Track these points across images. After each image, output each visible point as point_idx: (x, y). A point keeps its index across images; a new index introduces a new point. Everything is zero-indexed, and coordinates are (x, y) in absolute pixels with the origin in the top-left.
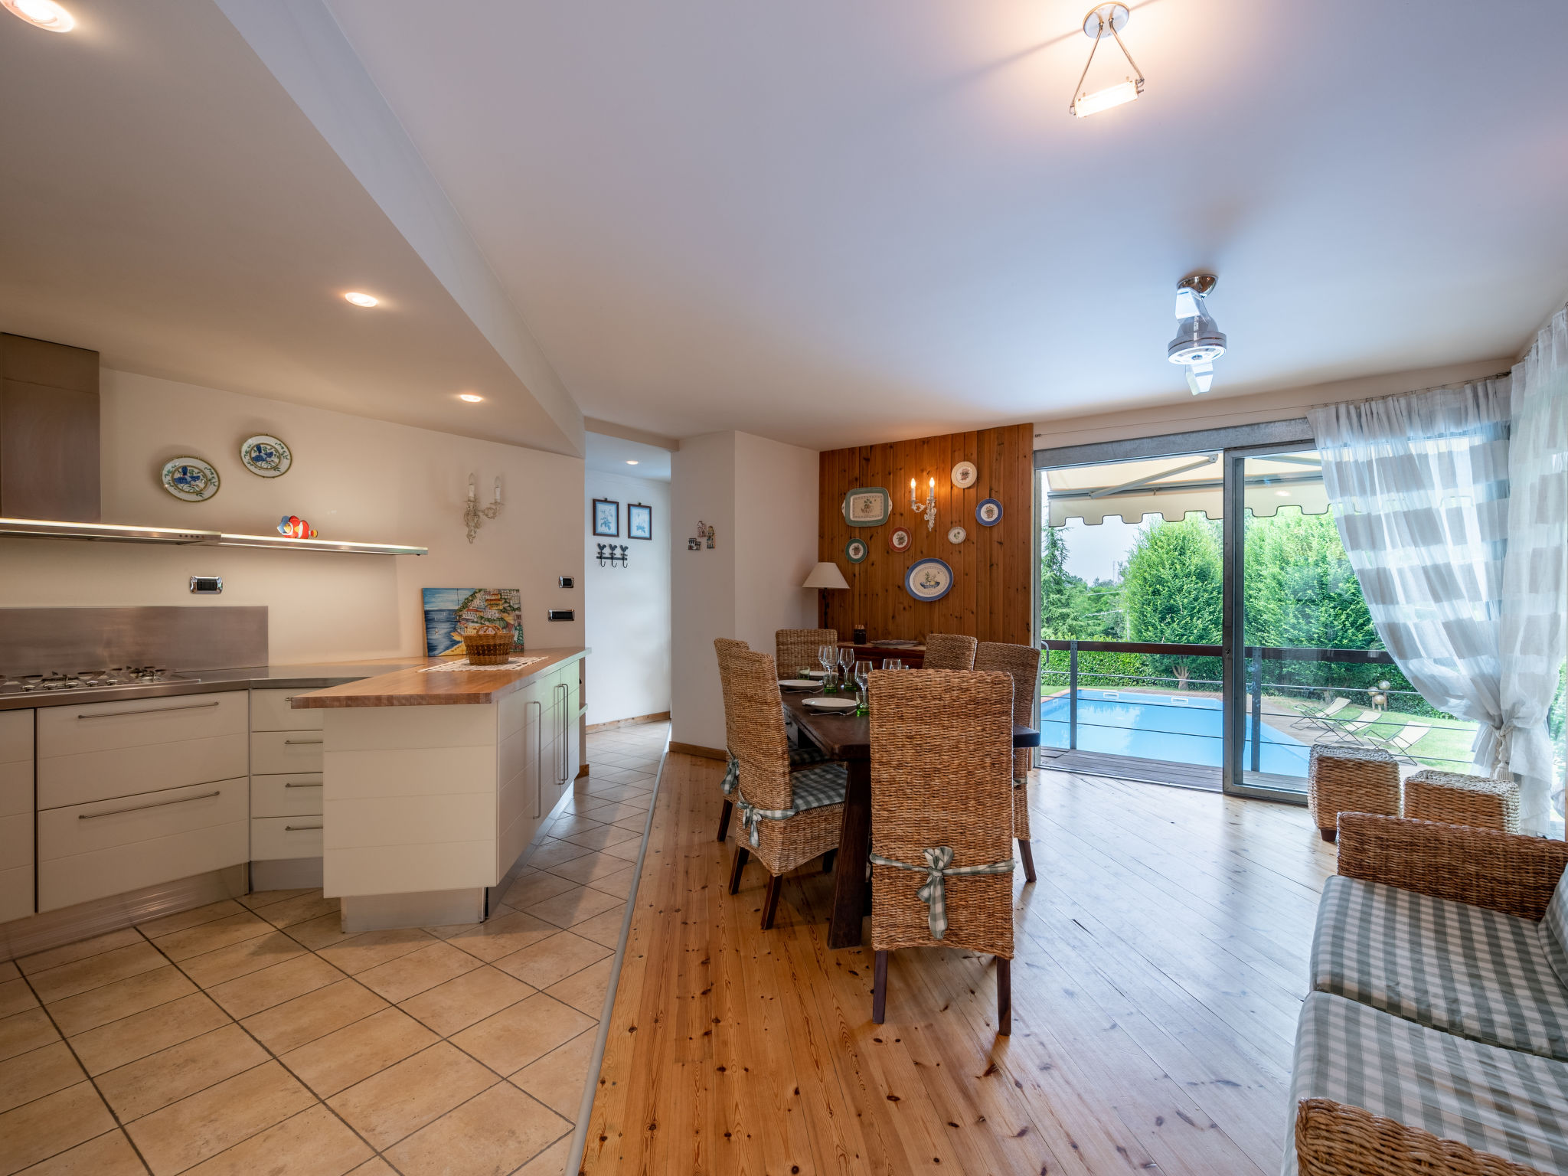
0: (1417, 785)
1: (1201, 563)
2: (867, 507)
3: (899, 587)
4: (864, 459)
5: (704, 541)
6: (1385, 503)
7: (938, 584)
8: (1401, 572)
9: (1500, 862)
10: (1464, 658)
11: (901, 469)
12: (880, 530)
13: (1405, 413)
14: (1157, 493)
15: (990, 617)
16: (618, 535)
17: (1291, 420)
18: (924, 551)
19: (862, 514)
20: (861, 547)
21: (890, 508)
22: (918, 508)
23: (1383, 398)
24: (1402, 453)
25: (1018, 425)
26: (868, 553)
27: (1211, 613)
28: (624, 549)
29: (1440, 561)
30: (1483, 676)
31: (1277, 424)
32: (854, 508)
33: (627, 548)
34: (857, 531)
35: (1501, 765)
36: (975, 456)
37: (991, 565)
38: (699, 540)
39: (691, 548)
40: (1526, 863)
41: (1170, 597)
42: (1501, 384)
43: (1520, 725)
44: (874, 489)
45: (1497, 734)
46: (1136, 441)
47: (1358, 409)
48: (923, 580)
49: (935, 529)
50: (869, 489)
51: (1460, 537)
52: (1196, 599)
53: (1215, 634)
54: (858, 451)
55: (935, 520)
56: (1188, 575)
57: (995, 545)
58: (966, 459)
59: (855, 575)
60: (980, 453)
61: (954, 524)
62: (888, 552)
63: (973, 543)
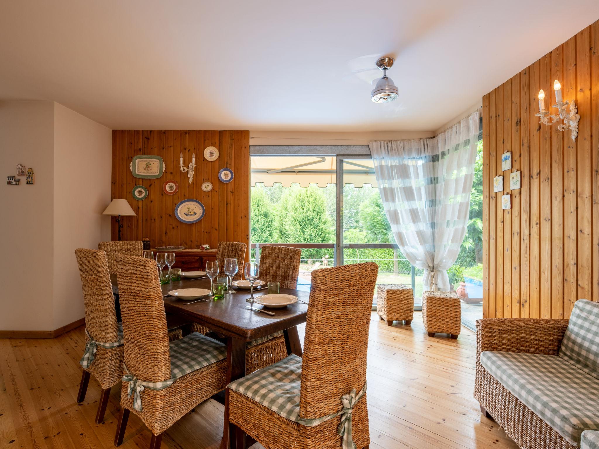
0: (431, 298)
2: (148, 167)
3: (170, 215)
4: (146, 138)
5: (23, 179)
6: (397, 183)
7: (195, 214)
8: (401, 211)
10: (423, 245)
11: (171, 147)
12: (156, 181)
13: (403, 148)
14: (298, 173)
15: (227, 232)
17: (362, 145)
18: (187, 195)
19: (144, 171)
20: (143, 190)
21: (164, 169)
22: (184, 170)
23: (395, 141)
24: (401, 164)
25: (242, 131)
26: (148, 194)
29: (414, 207)
30: (427, 251)
31: (357, 146)
32: (138, 167)
34: (141, 181)
35: (434, 285)
36: (217, 144)
37: (227, 204)
38: (18, 177)
39: (9, 183)
40: (550, 331)
42: (430, 142)
43: (440, 270)
44: (153, 156)
45: (432, 274)
46: (300, 147)
47: (387, 143)
48: (186, 212)
49: (193, 183)
50: (149, 156)
51: (420, 199)
54: (141, 133)
55: (193, 177)
56: (261, 215)
57: (229, 194)
58: (213, 145)
59: (139, 208)
60: (220, 143)
61: (205, 180)
62: (162, 195)
63: (216, 192)
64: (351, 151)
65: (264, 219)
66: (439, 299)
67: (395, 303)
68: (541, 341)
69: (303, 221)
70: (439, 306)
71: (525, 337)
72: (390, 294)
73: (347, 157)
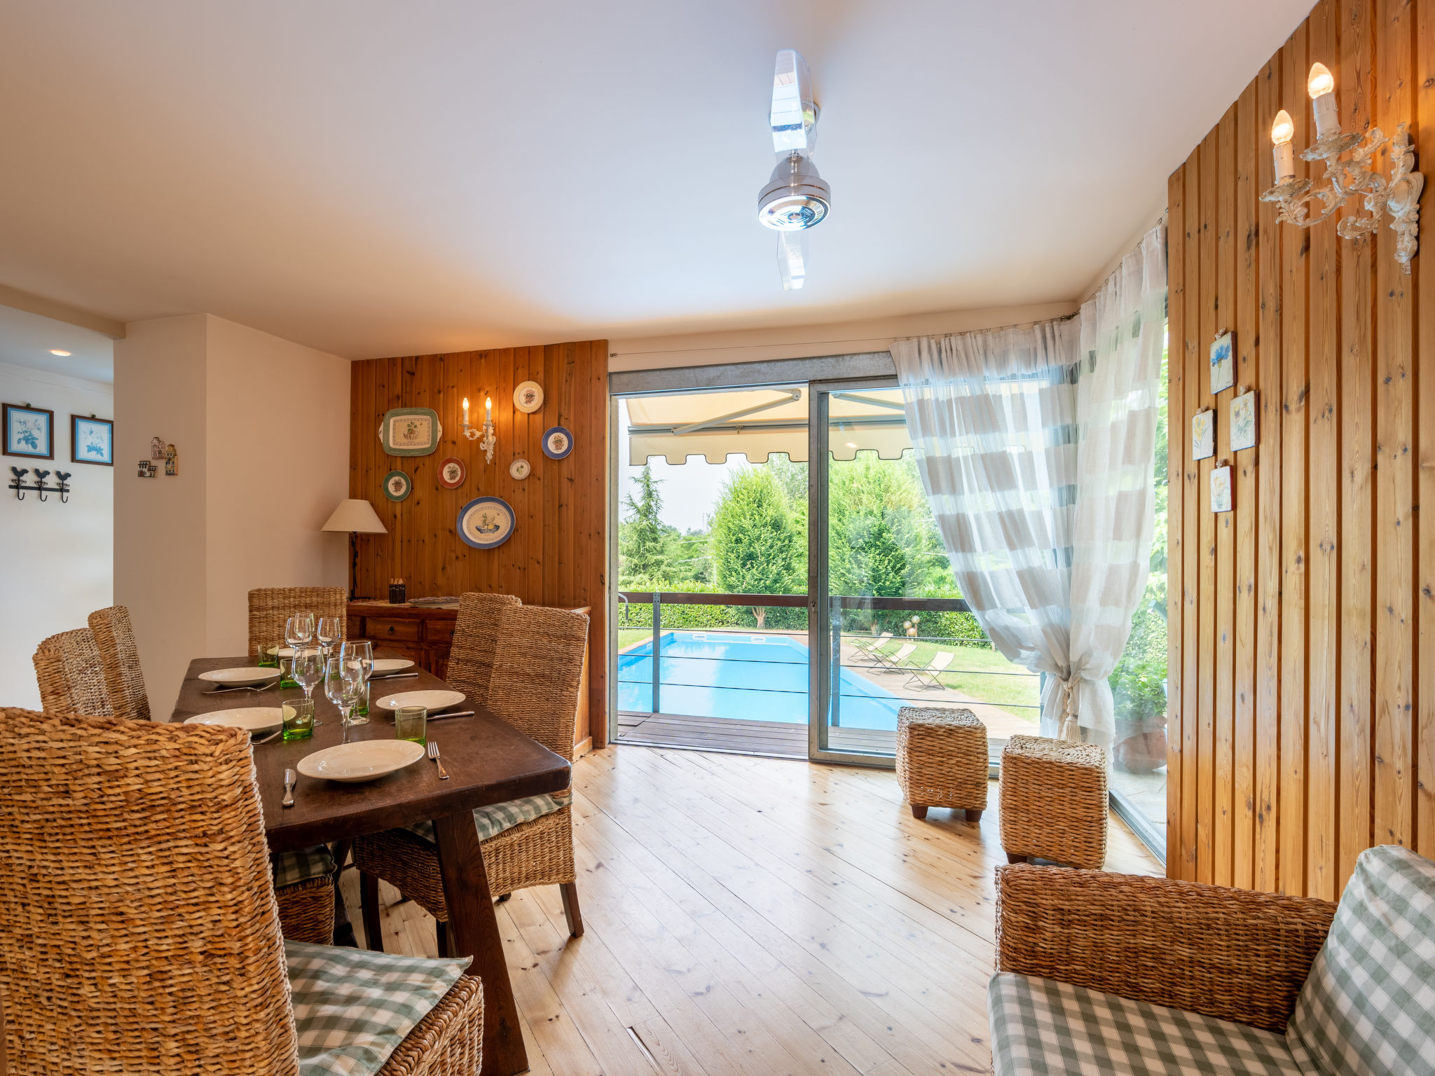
0: (1015, 758)
1: (775, 515)
2: (411, 432)
3: (451, 531)
4: (408, 372)
5: (161, 465)
6: (964, 446)
7: (497, 527)
8: (977, 518)
9: (1221, 940)
10: (1036, 608)
11: (453, 387)
12: (427, 461)
13: (981, 351)
14: (741, 432)
15: (559, 568)
16: (51, 456)
17: (874, 353)
18: (482, 489)
19: (406, 441)
20: (403, 481)
21: (440, 434)
22: (472, 435)
23: (961, 334)
24: (978, 392)
25: (591, 342)
26: (412, 488)
27: (784, 559)
28: (63, 477)
29: (1014, 507)
30: (1051, 625)
31: (861, 357)
32: (394, 433)
33: (68, 475)
34: (399, 461)
35: (1069, 718)
36: (541, 375)
37: (560, 506)
38: (154, 463)
39: (141, 474)
40: (1255, 940)
41: (750, 545)
42: (1066, 326)
43: (1088, 678)
44: (419, 410)
45: (1065, 686)
46: (720, 368)
47: (939, 344)
48: (479, 523)
49: (494, 461)
50: (413, 409)
51: (1031, 483)
52: (771, 547)
53: (787, 578)
54: (399, 365)
55: (494, 450)
56: (765, 525)
57: (565, 482)
58: (531, 377)
59: (395, 517)
60: (547, 372)
61: (517, 455)
62: (437, 489)
63: (539, 479)
64: (846, 369)
65: (772, 533)
66: (1038, 763)
67: (931, 761)
68: (1220, 970)
69: (858, 539)
70: (1036, 782)
71: (1155, 947)
72: (919, 735)
73: (836, 384)
